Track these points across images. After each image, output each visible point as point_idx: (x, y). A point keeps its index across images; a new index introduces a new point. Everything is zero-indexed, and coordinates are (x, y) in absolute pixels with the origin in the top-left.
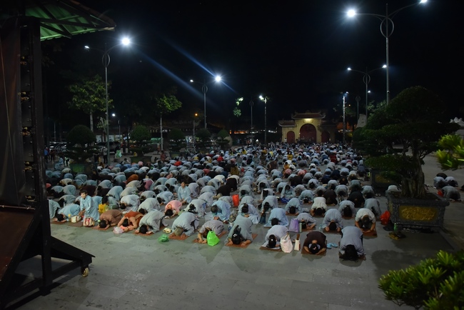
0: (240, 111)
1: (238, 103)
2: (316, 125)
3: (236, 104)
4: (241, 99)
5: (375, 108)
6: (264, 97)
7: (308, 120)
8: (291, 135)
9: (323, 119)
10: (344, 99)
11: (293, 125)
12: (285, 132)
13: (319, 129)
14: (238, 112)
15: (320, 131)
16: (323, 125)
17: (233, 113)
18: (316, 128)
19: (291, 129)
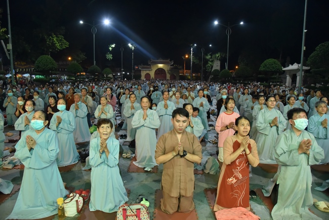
0: (111, 55)
1: (111, 48)
2: (166, 70)
3: (109, 50)
4: (113, 46)
5: (211, 58)
6: (132, 44)
7: (161, 66)
8: (148, 76)
9: (171, 65)
10: (192, 50)
11: (149, 68)
12: (143, 74)
13: (168, 72)
14: (110, 56)
15: (169, 74)
16: (171, 70)
17: (106, 57)
18: (167, 72)
19: (148, 72)
